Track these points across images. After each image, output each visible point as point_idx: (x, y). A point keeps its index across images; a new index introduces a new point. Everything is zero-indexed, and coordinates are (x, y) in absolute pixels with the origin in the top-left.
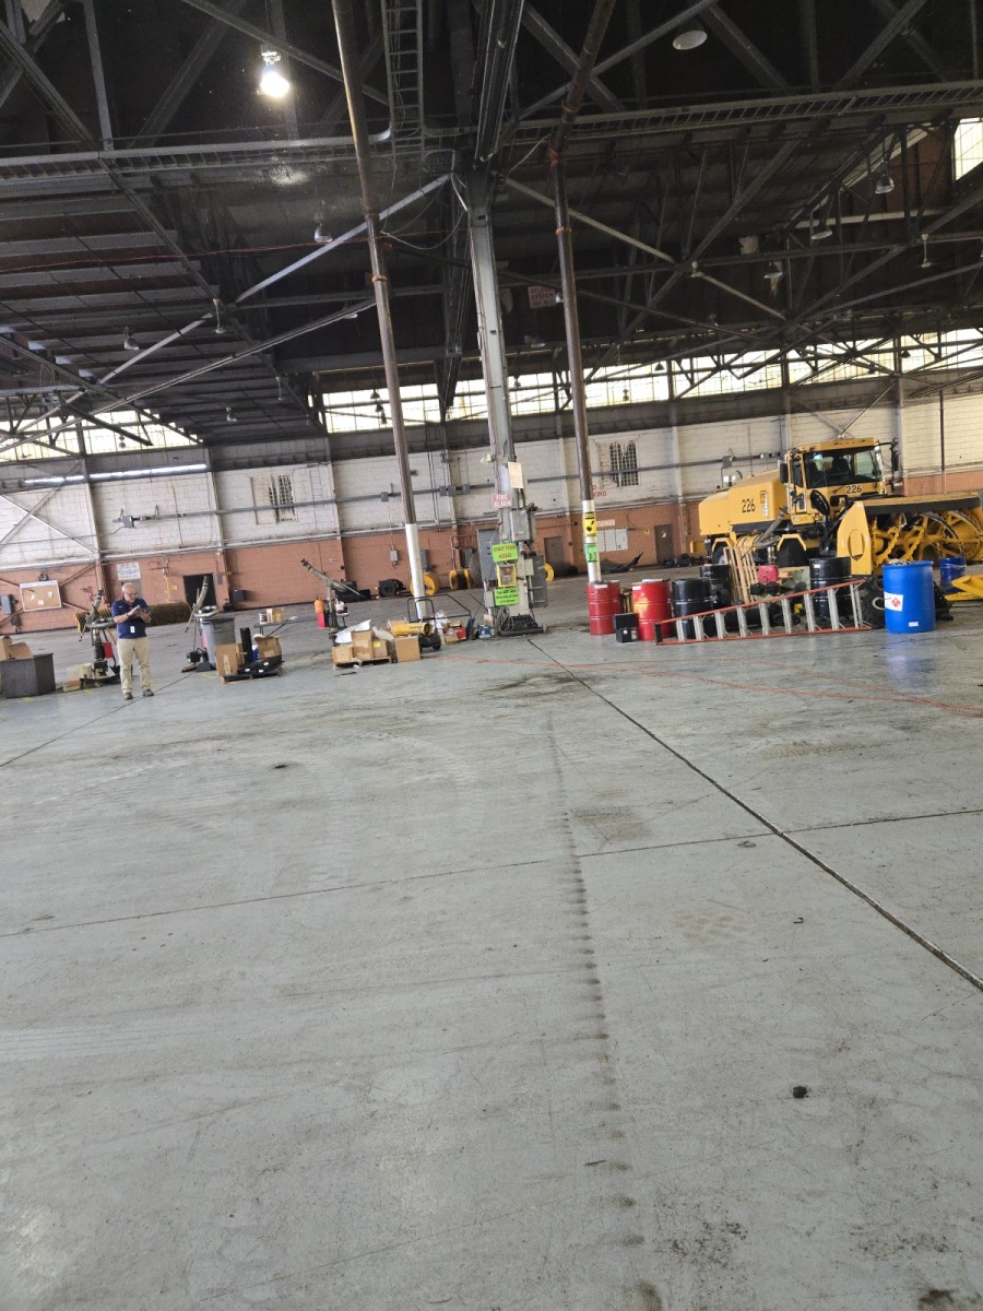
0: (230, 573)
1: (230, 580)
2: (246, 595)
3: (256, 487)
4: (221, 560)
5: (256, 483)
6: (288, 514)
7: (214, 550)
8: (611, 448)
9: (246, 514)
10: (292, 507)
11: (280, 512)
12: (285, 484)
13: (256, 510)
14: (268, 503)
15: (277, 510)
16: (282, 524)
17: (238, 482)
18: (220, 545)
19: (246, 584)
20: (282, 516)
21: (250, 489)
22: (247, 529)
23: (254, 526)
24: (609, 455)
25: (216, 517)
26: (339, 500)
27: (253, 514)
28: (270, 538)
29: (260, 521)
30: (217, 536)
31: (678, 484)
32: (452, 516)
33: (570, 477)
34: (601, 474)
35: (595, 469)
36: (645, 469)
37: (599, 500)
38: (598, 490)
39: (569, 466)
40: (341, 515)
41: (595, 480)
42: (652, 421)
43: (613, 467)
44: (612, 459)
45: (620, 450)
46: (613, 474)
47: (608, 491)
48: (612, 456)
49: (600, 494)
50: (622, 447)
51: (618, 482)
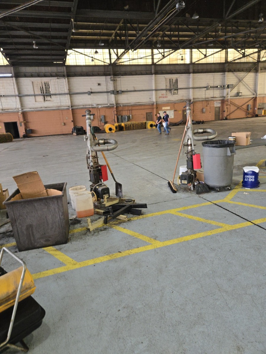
0: (25, 122)
1: (26, 124)
2: (32, 131)
3: (35, 86)
4: (21, 116)
5: (34, 84)
6: (48, 98)
7: (18, 112)
8: (170, 80)
9: (31, 97)
10: (50, 95)
11: (45, 97)
12: (47, 85)
13: (35, 95)
14: (40, 93)
15: (44, 96)
16: (46, 102)
17: (27, 83)
18: (20, 110)
19: (32, 127)
20: (46, 99)
21: (32, 86)
22: (31, 103)
23: (34, 102)
24: (169, 83)
25: (18, 98)
26: (71, 93)
27: (33, 97)
28: (41, 108)
29: (37, 101)
30: (19, 106)
31: (192, 95)
32: (114, 103)
33: (156, 90)
34: (166, 90)
35: (164, 87)
36: (181, 89)
37: (165, 99)
38: (165, 96)
39: (156, 86)
40: (71, 100)
41: (164, 92)
42: (184, 71)
43: (170, 87)
44: (170, 84)
45: (172, 81)
46: (170, 90)
47: (168, 96)
48: (170, 83)
49: (166, 97)
50: (173, 80)
51: (171, 93)
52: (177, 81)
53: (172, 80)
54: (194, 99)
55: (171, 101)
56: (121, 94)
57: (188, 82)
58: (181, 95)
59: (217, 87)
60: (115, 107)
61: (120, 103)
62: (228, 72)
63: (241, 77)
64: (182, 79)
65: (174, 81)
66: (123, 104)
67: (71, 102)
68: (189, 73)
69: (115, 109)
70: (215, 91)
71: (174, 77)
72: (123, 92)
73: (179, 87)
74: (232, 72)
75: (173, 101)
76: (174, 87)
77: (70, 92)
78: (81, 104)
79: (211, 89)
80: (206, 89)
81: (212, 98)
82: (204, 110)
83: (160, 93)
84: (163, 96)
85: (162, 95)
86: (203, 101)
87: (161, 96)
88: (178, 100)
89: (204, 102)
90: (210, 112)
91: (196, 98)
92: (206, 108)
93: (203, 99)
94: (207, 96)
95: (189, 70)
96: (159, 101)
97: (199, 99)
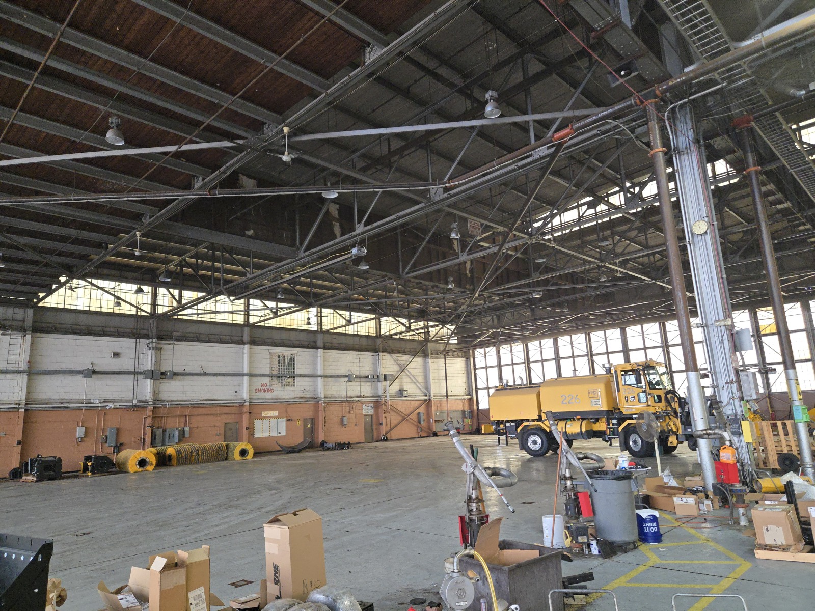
8: (279, 357)
24: (277, 363)
26: (33, 371)
31: (322, 388)
32: (149, 397)
33: (251, 375)
34: (271, 376)
35: (267, 371)
36: (301, 376)
37: (268, 395)
38: (268, 387)
39: (250, 367)
40: (29, 386)
41: (267, 380)
42: (306, 343)
43: (279, 371)
44: (279, 366)
45: (284, 360)
46: (279, 377)
47: (275, 389)
48: (279, 363)
49: (269, 391)
50: (286, 358)
51: (282, 383)
52: (293, 360)
53: (284, 357)
54: (325, 397)
55: (280, 399)
56: (171, 378)
57: (315, 363)
58: (302, 387)
59: (367, 377)
60: (151, 407)
61: (164, 399)
62: (383, 352)
63: (403, 362)
64: (303, 359)
65: (286, 361)
66: (172, 401)
67: (28, 393)
68: (316, 347)
69: (151, 414)
70: (362, 384)
71: (288, 352)
72: (175, 374)
73: (297, 372)
74: (389, 353)
75: (284, 399)
76: (287, 372)
77: (30, 367)
78: (55, 397)
79: (356, 380)
80: (347, 379)
81: (358, 397)
82: (345, 420)
83: (259, 382)
84: (264, 388)
85: (262, 385)
86: (342, 402)
87: (260, 388)
88: (294, 398)
89: (344, 404)
90: (356, 425)
91: (329, 395)
92: (348, 416)
93: (343, 397)
94: (350, 393)
95: (315, 342)
96: (254, 397)
97: (335, 397)
